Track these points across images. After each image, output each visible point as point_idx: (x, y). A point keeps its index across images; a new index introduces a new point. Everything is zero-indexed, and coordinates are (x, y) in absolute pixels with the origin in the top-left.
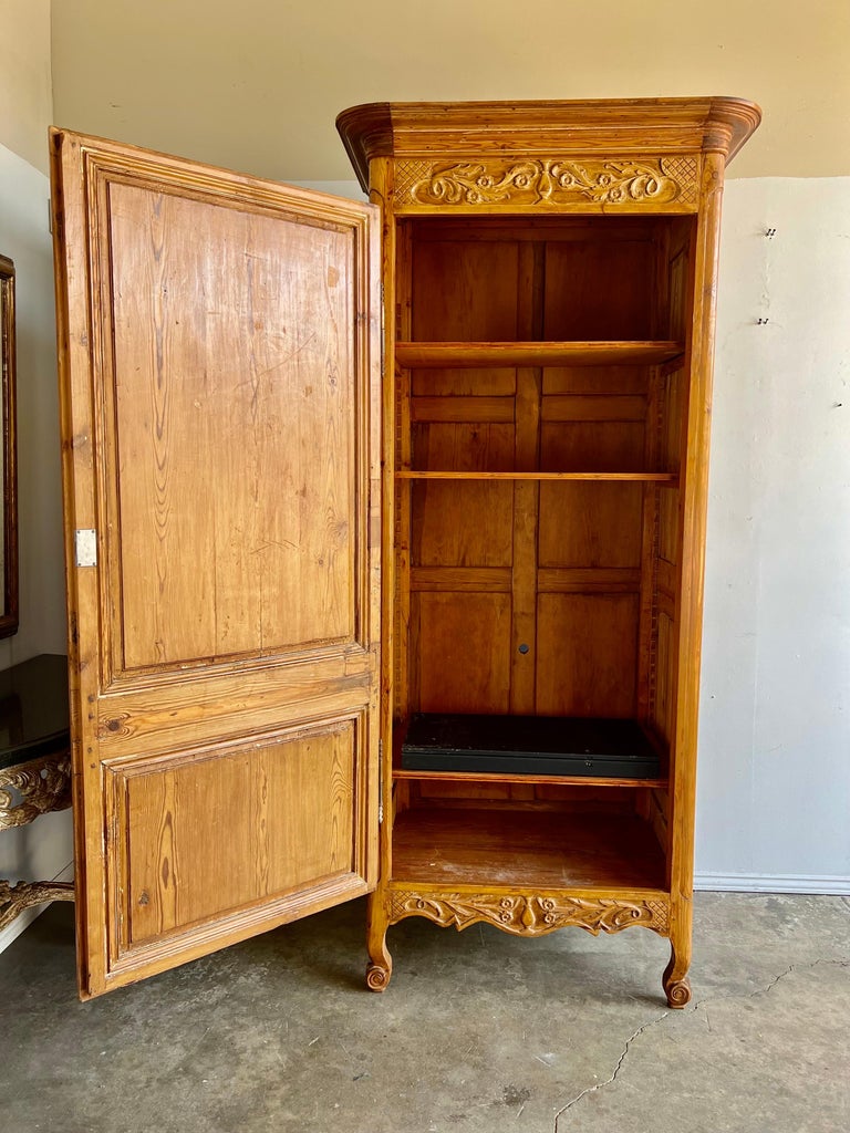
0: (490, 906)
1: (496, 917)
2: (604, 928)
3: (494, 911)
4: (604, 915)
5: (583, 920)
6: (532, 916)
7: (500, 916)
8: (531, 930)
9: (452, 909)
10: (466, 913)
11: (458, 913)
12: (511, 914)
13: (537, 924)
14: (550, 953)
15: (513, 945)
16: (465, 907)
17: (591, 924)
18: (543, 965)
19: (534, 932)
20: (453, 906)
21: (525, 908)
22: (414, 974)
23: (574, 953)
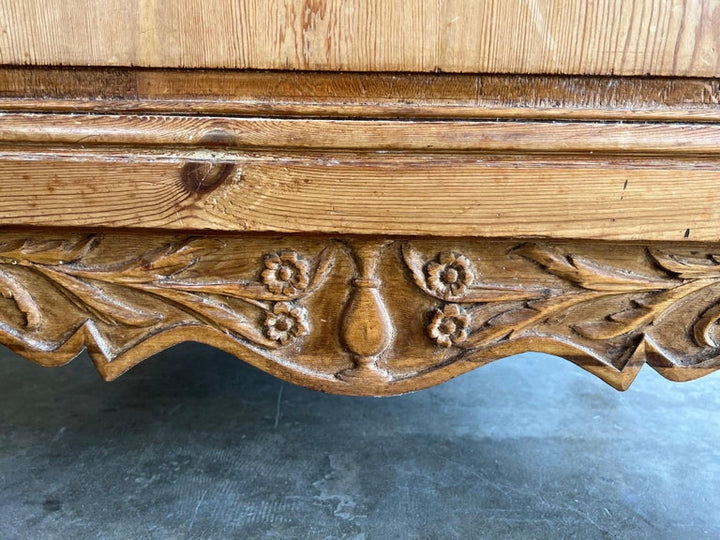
0: (220, 285)
1: (245, 324)
2: (656, 361)
3: (234, 302)
4: (662, 310)
5: (577, 333)
6: (380, 317)
7: (261, 322)
8: (378, 372)
9: (74, 299)
10: (133, 312)
11: (98, 316)
12: (302, 313)
13: (402, 347)
14: (431, 440)
15: (345, 424)
16: (121, 289)
17: (607, 347)
18: (415, 471)
19: (386, 376)
20: (75, 287)
21: (355, 289)
22: (52, 505)
23: (488, 441)
